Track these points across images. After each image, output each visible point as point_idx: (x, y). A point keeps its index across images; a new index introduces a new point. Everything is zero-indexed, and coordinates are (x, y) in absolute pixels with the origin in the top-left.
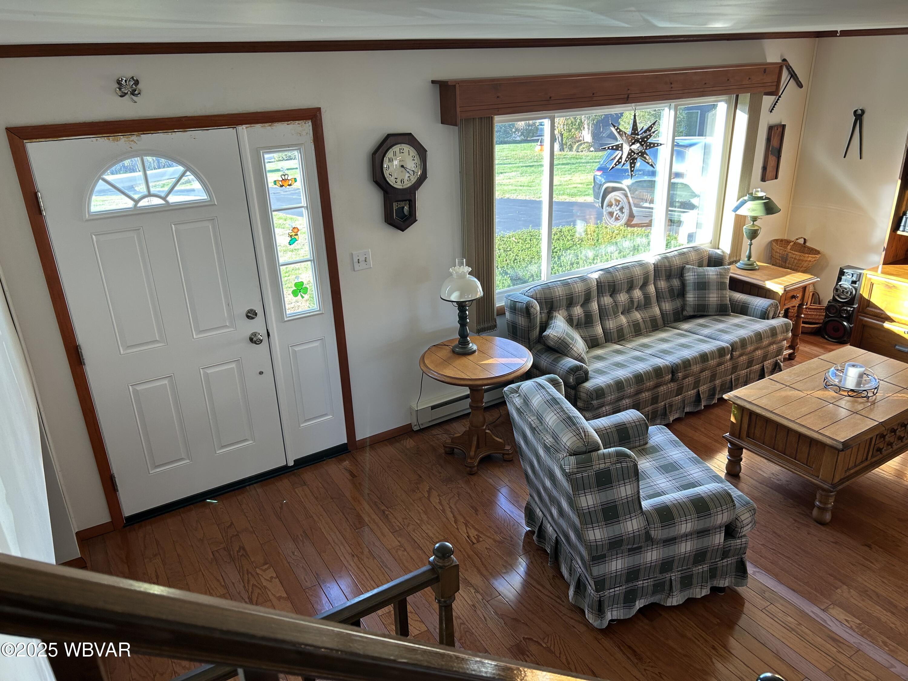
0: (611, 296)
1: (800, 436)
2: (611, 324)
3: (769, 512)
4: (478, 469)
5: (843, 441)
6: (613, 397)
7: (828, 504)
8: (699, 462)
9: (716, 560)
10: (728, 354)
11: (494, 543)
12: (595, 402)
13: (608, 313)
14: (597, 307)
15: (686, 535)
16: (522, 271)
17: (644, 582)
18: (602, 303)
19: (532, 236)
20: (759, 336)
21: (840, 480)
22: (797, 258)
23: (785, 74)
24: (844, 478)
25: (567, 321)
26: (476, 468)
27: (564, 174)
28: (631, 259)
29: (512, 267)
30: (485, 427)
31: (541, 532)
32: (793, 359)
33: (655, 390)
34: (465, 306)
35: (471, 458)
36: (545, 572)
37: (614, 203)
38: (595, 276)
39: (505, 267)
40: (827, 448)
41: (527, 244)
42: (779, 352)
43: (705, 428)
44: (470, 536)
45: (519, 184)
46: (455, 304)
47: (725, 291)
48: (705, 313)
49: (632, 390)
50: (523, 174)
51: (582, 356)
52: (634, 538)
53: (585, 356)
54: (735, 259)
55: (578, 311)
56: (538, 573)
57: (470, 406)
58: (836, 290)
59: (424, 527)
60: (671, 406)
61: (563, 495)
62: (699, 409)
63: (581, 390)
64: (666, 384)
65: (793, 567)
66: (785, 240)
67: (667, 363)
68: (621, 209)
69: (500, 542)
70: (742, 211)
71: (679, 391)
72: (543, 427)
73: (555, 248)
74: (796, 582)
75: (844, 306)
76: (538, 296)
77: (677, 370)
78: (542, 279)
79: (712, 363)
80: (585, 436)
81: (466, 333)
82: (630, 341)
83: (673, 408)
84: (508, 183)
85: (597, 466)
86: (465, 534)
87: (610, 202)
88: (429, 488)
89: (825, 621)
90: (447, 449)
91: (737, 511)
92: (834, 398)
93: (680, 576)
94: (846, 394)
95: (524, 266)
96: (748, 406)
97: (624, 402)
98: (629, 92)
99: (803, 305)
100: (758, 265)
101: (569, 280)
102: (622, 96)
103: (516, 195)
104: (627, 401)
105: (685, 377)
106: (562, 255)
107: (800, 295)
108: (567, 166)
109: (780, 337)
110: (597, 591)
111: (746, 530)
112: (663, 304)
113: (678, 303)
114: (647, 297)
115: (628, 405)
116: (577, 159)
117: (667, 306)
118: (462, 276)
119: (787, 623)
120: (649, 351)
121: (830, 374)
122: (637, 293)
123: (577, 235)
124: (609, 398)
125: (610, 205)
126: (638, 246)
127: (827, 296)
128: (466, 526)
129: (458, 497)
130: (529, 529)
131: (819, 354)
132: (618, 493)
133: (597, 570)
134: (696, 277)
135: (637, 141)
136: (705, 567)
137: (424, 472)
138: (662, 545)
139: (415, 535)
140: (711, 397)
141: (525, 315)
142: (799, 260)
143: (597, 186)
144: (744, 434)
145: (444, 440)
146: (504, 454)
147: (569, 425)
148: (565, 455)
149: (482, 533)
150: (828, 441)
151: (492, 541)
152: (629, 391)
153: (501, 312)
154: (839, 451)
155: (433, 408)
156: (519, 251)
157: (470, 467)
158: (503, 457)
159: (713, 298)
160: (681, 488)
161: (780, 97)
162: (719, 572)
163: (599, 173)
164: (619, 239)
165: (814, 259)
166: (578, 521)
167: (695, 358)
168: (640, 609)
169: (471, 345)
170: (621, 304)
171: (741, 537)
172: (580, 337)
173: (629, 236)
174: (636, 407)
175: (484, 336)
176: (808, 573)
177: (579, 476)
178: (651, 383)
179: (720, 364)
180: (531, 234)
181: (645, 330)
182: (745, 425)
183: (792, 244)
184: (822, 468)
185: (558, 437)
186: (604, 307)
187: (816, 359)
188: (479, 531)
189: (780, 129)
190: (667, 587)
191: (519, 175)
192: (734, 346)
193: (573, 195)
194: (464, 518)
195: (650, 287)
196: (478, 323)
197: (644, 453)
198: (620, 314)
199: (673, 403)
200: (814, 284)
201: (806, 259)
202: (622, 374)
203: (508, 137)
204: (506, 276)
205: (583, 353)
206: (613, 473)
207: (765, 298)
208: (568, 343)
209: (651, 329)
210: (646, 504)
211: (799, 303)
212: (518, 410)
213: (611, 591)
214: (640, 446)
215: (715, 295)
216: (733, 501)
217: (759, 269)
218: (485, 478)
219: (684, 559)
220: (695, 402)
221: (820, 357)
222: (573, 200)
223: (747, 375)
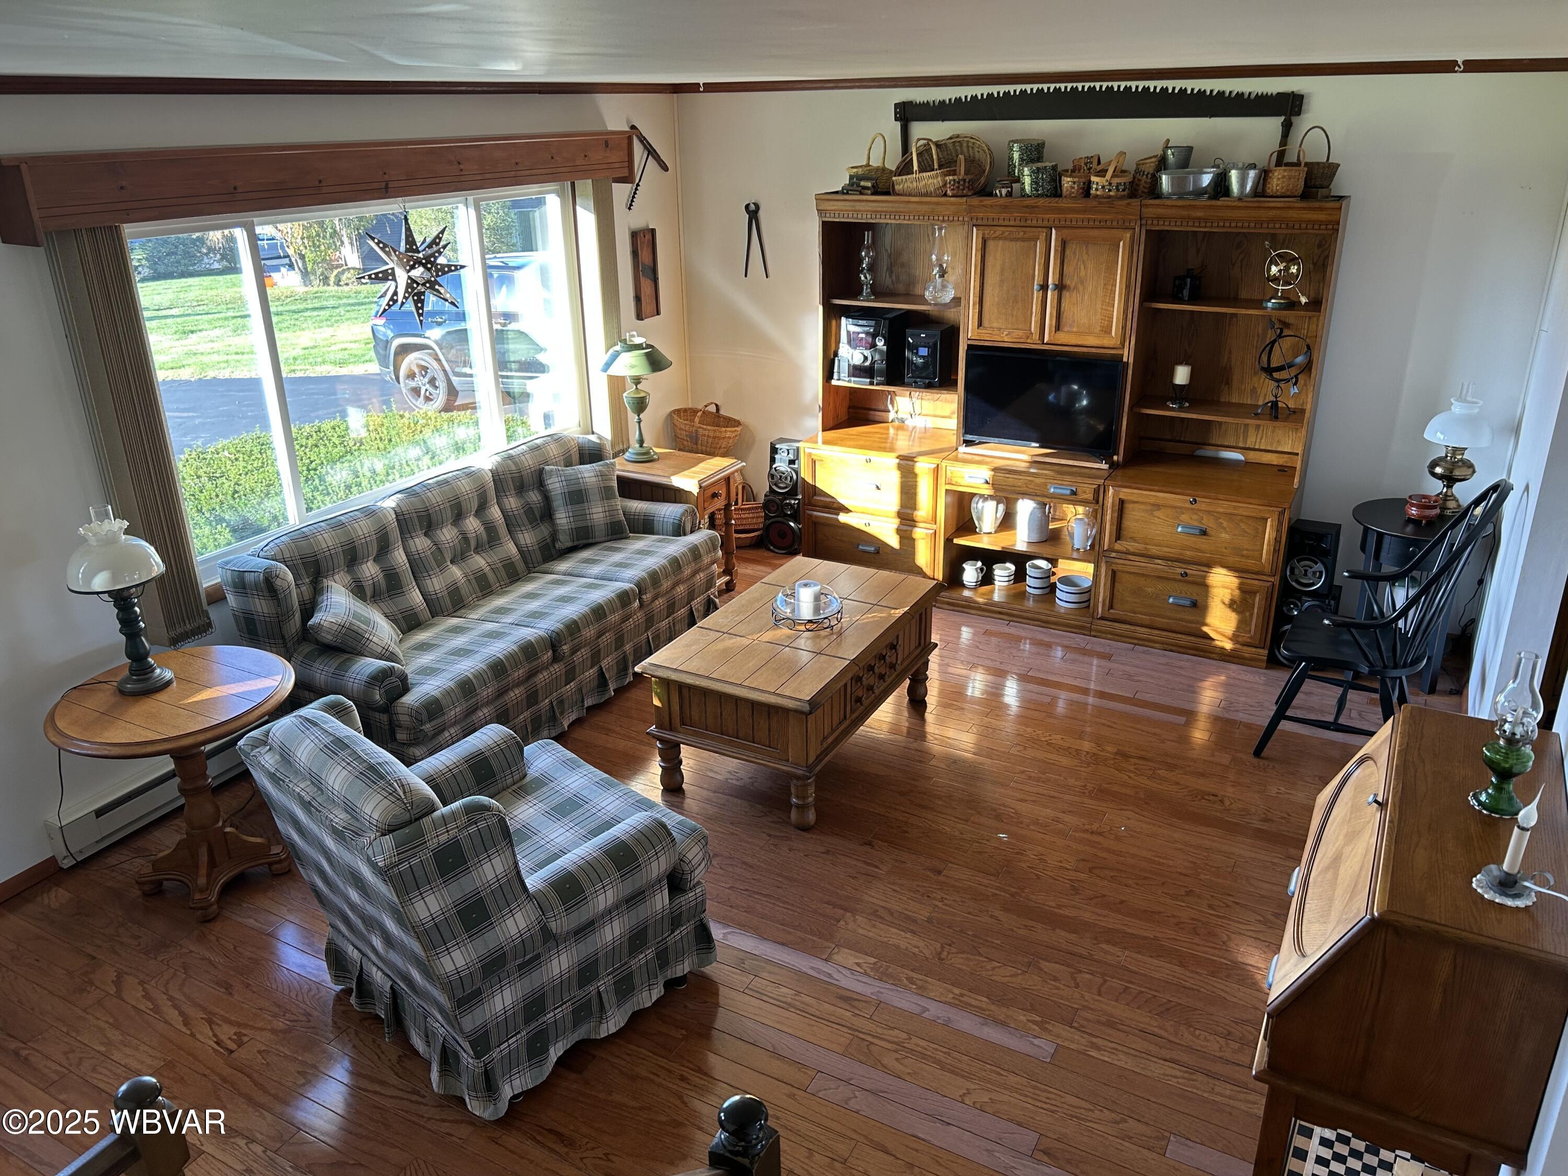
0: (426, 534)
1: (754, 705)
2: (436, 584)
3: (733, 834)
4: (220, 908)
5: (808, 698)
6: (458, 710)
7: (808, 797)
8: (612, 785)
9: (665, 936)
10: (635, 600)
11: (272, 1037)
12: (427, 727)
13: (427, 566)
14: (404, 558)
15: (609, 911)
16: (253, 511)
17: (556, 1012)
18: (413, 549)
19: (263, 444)
20: (676, 564)
21: (817, 757)
22: (711, 434)
23: (638, 148)
24: (821, 753)
25: (352, 591)
26: (215, 907)
27: (320, 327)
28: (451, 465)
29: (231, 507)
30: (220, 824)
31: (363, 987)
32: (733, 590)
33: (530, 682)
34: (130, 597)
35: (201, 891)
36: (383, 1056)
37: (416, 370)
38: (390, 503)
39: (218, 508)
40: (791, 714)
41: (254, 460)
42: (710, 583)
43: (621, 726)
44: (222, 1041)
45: (233, 349)
46: (105, 597)
47: (613, 501)
48: (590, 541)
49: (490, 690)
50: (239, 332)
51: (391, 649)
52: (523, 943)
53: (397, 649)
54: (621, 447)
55: (370, 570)
56: (370, 1063)
57: (181, 790)
58: (772, 476)
59: (117, 1056)
60: (561, 702)
61: (384, 909)
62: (607, 697)
63: (399, 710)
64: (547, 668)
65: (777, 908)
66: (690, 409)
67: (541, 633)
68: (432, 382)
69: (289, 1030)
70: (616, 370)
71: (570, 675)
72: (325, 797)
73: (312, 462)
74: (784, 930)
75: (786, 499)
76: (287, 555)
77: (560, 642)
78: (291, 522)
79: (613, 618)
80: (405, 793)
81: (142, 651)
82: (475, 607)
83: (566, 706)
84: (209, 351)
85: (435, 841)
86: (210, 1038)
87: (411, 370)
88: (115, 974)
89: (830, 976)
90: (147, 888)
91: (680, 848)
92: (789, 637)
93: (612, 982)
94: (803, 628)
95: (255, 502)
96: (674, 676)
97: (481, 714)
98: (386, 178)
99: (731, 506)
100: (656, 453)
101: (342, 518)
102: (376, 186)
103: (229, 370)
104: (485, 711)
105: (574, 651)
106: (327, 473)
107: (723, 492)
108: (322, 313)
109: (706, 560)
110: (478, 1056)
111: (699, 874)
112: (520, 536)
113: (544, 530)
114: (490, 528)
115: (488, 718)
116: (340, 298)
117: (528, 538)
118: (111, 540)
119: (781, 998)
120: (509, 619)
121: (778, 603)
122: (472, 524)
123: (353, 435)
124: (453, 713)
125: (412, 376)
126: (464, 443)
127: (762, 488)
128: (210, 1022)
129: (185, 973)
130: (340, 988)
131: (763, 574)
132: (480, 877)
133: (470, 1022)
134: (564, 483)
135: (419, 262)
136: (650, 953)
137: (100, 947)
138: (573, 940)
139: (100, 1077)
140: (623, 673)
141: (266, 594)
142: (714, 438)
143: (381, 345)
144: (677, 720)
145: (136, 870)
146: (270, 864)
147: (373, 782)
148: (373, 837)
149: (246, 1026)
150: (790, 704)
151: (268, 1034)
152: (485, 693)
153: (216, 596)
154: (807, 714)
155: (99, 813)
156: (240, 475)
157: (202, 908)
158: (270, 870)
159: (597, 513)
160: (590, 836)
161: (638, 185)
162: (671, 956)
163: (381, 321)
164: (427, 433)
165: (734, 435)
166: (420, 947)
167: (584, 617)
168: (559, 1059)
169: (158, 671)
170: (447, 546)
171: (694, 886)
172: (382, 617)
173: (445, 426)
174: (502, 718)
175: (189, 647)
176: (798, 910)
177: (404, 866)
178: (521, 671)
179: (625, 619)
180: (261, 440)
181: (498, 585)
182: (676, 707)
183: (699, 414)
184: (790, 746)
185: (354, 808)
186: (417, 557)
187: (758, 583)
188: (239, 1025)
189: (649, 236)
190: (595, 1007)
191: (230, 334)
192: (641, 586)
193: (342, 363)
194: (204, 1009)
195: (492, 509)
196: (170, 625)
197: (523, 794)
198: (449, 563)
199: (564, 697)
200: (741, 471)
201: (723, 435)
202: (467, 666)
203: (195, 264)
204: (219, 527)
205: (393, 645)
206: (466, 845)
207: (675, 502)
208: (360, 631)
209: (508, 581)
210: (533, 882)
211: (724, 503)
212: (273, 777)
213: (502, 1047)
214: (514, 784)
215: (600, 510)
216: (670, 834)
217: (658, 459)
218: (239, 919)
219: (613, 952)
220: (599, 686)
221: (763, 581)
222: (344, 371)
223: (670, 627)
